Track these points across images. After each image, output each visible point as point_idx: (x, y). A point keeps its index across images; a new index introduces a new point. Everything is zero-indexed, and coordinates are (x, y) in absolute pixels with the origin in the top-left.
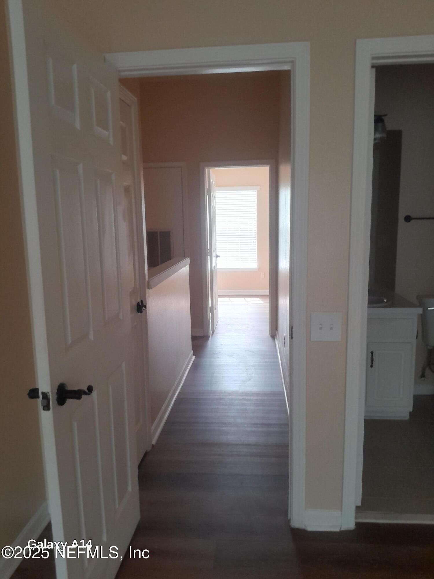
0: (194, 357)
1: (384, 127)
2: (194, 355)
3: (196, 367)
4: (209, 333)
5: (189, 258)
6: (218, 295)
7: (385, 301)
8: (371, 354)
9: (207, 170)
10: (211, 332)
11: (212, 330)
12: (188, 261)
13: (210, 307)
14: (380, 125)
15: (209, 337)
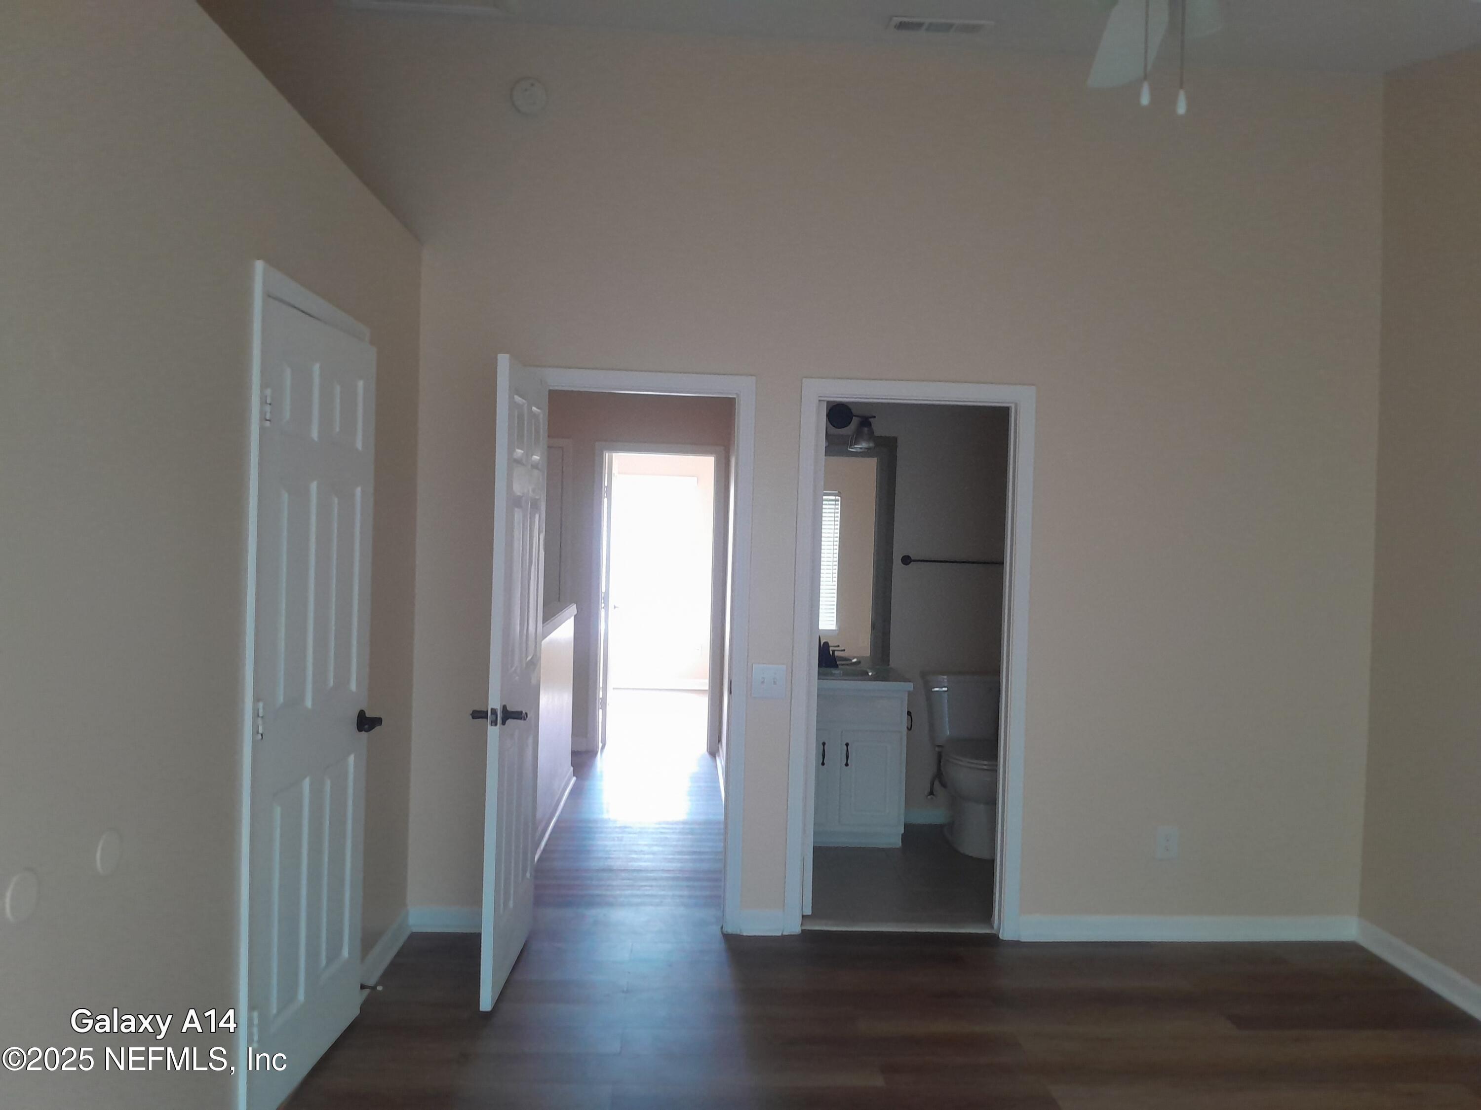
0: (574, 779)
1: (871, 432)
2: (574, 775)
3: (578, 793)
4: (598, 747)
5: (575, 605)
6: (614, 688)
7: (870, 674)
8: (845, 747)
9: (607, 454)
10: (600, 745)
11: (601, 742)
12: (573, 609)
13: (601, 699)
14: (866, 430)
15: (597, 752)
